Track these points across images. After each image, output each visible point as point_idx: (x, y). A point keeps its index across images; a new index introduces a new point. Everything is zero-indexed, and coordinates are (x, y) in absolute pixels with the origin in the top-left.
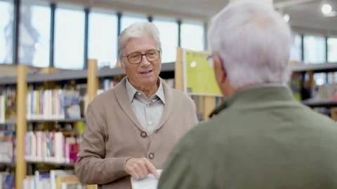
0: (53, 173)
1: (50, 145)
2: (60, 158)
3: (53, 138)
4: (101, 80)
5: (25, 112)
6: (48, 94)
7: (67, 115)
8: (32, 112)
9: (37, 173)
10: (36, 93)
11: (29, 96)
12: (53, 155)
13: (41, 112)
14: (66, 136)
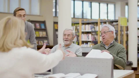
0: (89, 43)
1: (88, 37)
2: (90, 40)
3: (89, 35)
4: (101, 23)
5: (81, 30)
6: (87, 26)
7: (92, 30)
8: (83, 30)
9: (85, 43)
10: (84, 26)
11: (82, 26)
12: (89, 39)
13: (85, 29)
14: (92, 35)
